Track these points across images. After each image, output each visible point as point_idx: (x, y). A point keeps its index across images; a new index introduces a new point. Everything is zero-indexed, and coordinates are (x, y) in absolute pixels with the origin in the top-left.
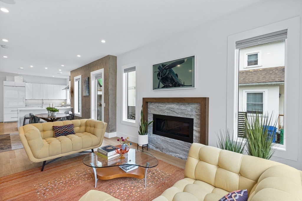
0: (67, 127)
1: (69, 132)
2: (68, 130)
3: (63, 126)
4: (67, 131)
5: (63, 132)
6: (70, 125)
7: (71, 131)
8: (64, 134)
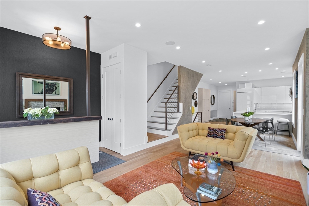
0: (218, 130)
1: (217, 136)
2: (218, 134)
3: (214, 129)
4: (216, 134)
5: (212, 134)
6: (221, 129)
7: (220, 135)
8: (213, 136)
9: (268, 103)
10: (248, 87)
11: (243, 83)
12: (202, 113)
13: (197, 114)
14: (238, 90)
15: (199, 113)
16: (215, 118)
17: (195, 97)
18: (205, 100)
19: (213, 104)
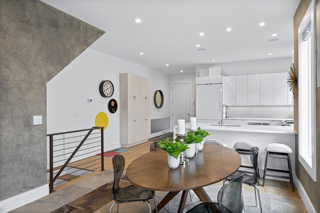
9: (246, 105)
10: (214, 74)
11: (207, 66)
12: (102, 129)
13: (89, 133)
14: (198, 80)
15: (94, 131)
16: (164, 131)
17: (107, 92)
18: (135, 97)
19: (160, 107)
